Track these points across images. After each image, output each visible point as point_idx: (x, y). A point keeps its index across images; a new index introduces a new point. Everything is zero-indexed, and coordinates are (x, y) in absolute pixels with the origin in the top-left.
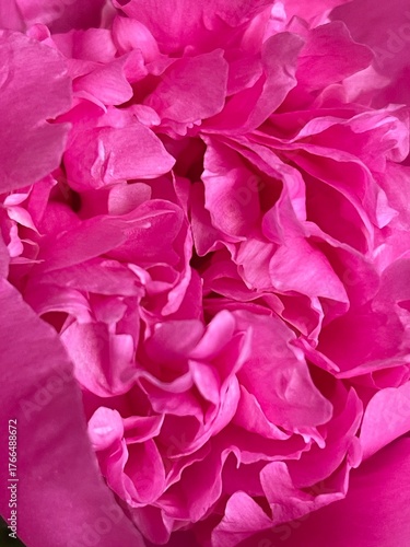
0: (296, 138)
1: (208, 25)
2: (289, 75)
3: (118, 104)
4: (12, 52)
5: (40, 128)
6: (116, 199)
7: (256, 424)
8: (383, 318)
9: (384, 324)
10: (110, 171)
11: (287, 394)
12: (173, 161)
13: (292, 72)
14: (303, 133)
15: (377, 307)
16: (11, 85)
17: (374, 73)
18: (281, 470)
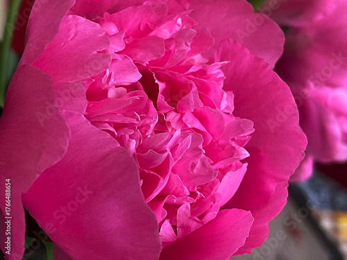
0: (188, 72)
1: (142, 28)
2: (188, 46)
3: (117, 51)
4: (77, 24)
5: (94, 55)
6: (111, 93)
7: (177, 188)
8: (223, 147)
9: (223, 149)
10: (112, 80)
11: (195, 171)
12: (141, 76)
13: (189, 44)
14: (191, 70)
15: (221, 142)
16: (76, 38)
17: (201, 57)
18: (187, 208)
